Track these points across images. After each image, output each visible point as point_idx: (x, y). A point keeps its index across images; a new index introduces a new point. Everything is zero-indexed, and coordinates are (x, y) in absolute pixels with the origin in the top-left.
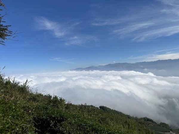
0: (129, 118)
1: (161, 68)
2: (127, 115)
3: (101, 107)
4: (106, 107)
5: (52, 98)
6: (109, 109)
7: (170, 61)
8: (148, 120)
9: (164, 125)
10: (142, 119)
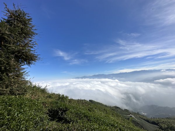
0: (106, 107)
3: (90, 101)
5: (61, 96)
6: (94, 101)
7: (126, 73)
8: (117, 108)
9: (126, 110)
10: (113, 107)
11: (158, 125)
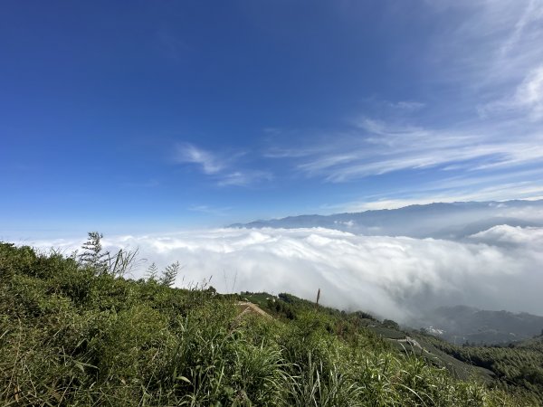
1: (372, 225)
2: (327, 309)
3: (281, 295)
4: (290, 295)
7: (386, 211)
8: (364, 316)
10: (353, 314)
11: (491, 369)
